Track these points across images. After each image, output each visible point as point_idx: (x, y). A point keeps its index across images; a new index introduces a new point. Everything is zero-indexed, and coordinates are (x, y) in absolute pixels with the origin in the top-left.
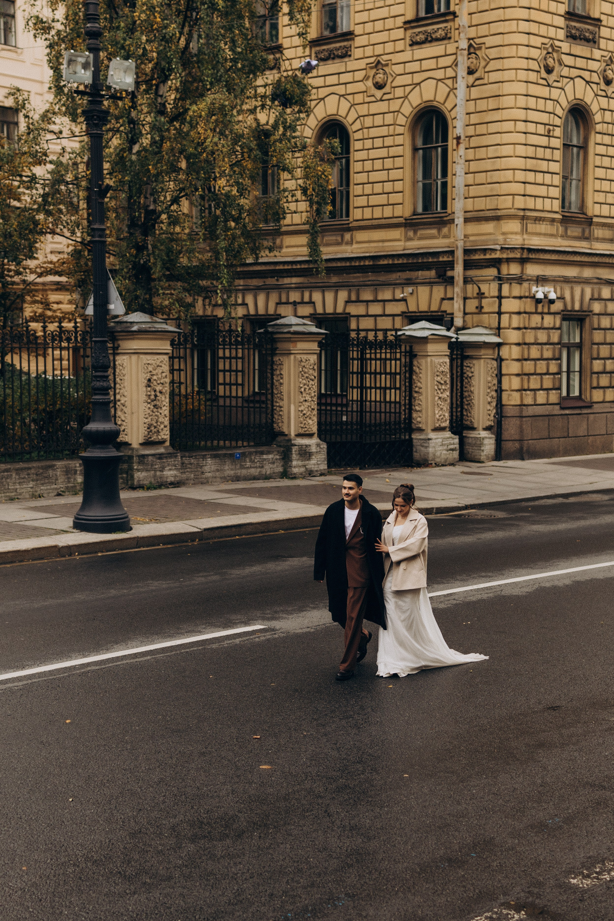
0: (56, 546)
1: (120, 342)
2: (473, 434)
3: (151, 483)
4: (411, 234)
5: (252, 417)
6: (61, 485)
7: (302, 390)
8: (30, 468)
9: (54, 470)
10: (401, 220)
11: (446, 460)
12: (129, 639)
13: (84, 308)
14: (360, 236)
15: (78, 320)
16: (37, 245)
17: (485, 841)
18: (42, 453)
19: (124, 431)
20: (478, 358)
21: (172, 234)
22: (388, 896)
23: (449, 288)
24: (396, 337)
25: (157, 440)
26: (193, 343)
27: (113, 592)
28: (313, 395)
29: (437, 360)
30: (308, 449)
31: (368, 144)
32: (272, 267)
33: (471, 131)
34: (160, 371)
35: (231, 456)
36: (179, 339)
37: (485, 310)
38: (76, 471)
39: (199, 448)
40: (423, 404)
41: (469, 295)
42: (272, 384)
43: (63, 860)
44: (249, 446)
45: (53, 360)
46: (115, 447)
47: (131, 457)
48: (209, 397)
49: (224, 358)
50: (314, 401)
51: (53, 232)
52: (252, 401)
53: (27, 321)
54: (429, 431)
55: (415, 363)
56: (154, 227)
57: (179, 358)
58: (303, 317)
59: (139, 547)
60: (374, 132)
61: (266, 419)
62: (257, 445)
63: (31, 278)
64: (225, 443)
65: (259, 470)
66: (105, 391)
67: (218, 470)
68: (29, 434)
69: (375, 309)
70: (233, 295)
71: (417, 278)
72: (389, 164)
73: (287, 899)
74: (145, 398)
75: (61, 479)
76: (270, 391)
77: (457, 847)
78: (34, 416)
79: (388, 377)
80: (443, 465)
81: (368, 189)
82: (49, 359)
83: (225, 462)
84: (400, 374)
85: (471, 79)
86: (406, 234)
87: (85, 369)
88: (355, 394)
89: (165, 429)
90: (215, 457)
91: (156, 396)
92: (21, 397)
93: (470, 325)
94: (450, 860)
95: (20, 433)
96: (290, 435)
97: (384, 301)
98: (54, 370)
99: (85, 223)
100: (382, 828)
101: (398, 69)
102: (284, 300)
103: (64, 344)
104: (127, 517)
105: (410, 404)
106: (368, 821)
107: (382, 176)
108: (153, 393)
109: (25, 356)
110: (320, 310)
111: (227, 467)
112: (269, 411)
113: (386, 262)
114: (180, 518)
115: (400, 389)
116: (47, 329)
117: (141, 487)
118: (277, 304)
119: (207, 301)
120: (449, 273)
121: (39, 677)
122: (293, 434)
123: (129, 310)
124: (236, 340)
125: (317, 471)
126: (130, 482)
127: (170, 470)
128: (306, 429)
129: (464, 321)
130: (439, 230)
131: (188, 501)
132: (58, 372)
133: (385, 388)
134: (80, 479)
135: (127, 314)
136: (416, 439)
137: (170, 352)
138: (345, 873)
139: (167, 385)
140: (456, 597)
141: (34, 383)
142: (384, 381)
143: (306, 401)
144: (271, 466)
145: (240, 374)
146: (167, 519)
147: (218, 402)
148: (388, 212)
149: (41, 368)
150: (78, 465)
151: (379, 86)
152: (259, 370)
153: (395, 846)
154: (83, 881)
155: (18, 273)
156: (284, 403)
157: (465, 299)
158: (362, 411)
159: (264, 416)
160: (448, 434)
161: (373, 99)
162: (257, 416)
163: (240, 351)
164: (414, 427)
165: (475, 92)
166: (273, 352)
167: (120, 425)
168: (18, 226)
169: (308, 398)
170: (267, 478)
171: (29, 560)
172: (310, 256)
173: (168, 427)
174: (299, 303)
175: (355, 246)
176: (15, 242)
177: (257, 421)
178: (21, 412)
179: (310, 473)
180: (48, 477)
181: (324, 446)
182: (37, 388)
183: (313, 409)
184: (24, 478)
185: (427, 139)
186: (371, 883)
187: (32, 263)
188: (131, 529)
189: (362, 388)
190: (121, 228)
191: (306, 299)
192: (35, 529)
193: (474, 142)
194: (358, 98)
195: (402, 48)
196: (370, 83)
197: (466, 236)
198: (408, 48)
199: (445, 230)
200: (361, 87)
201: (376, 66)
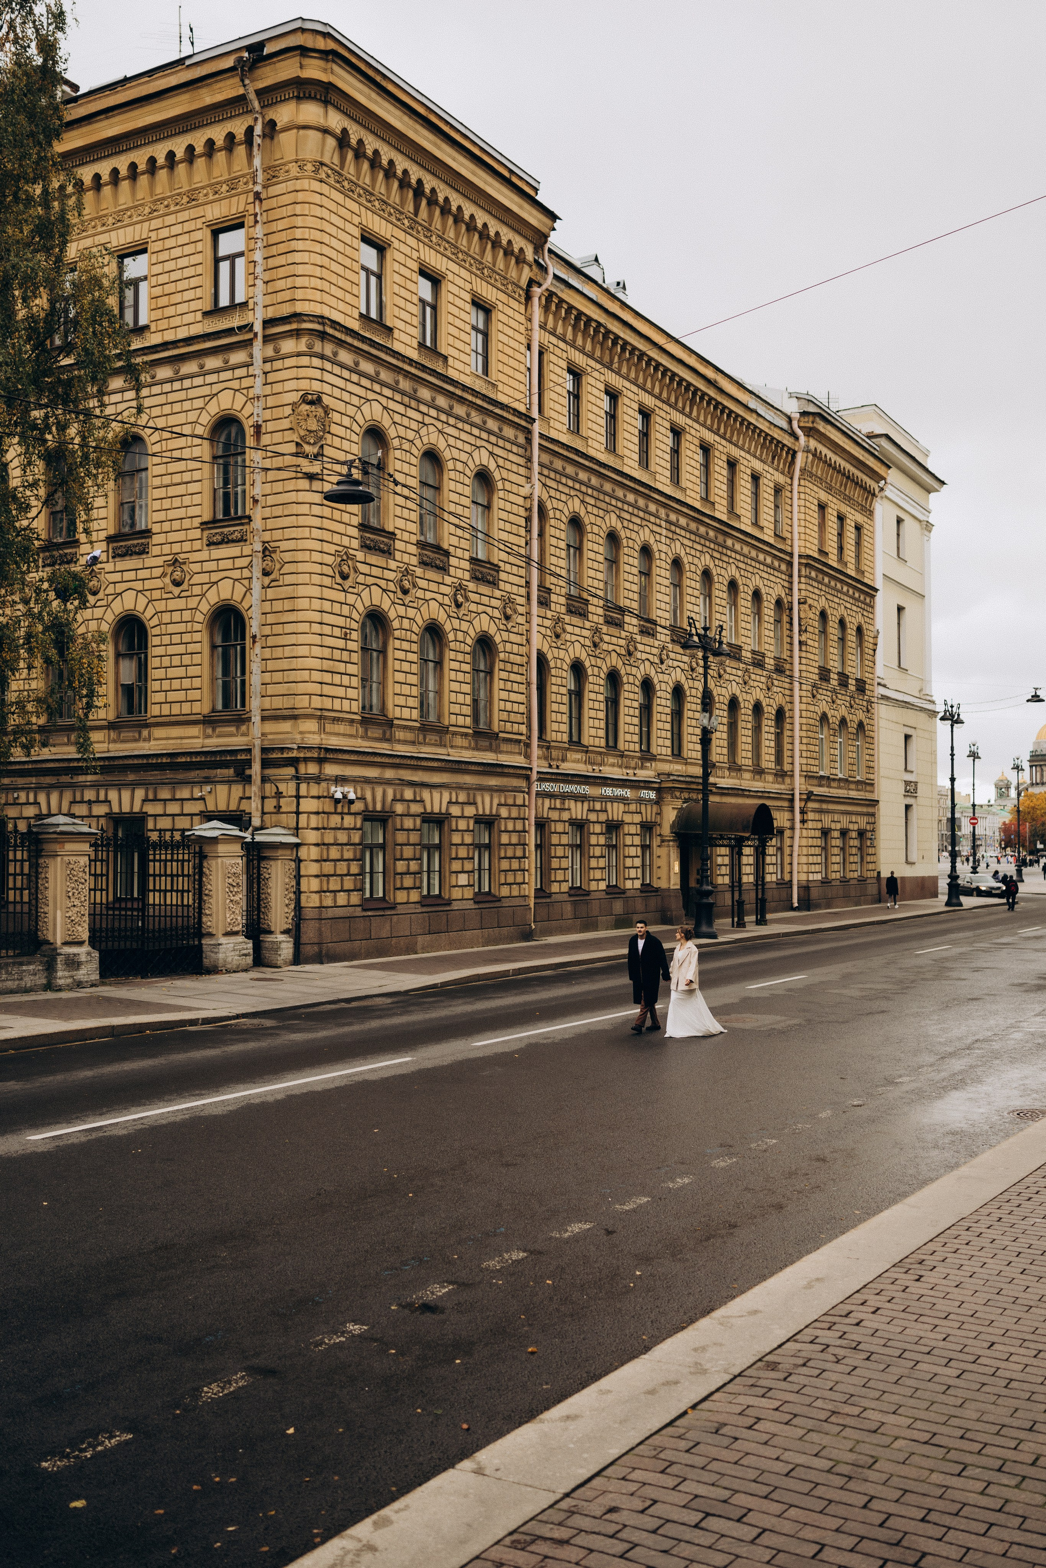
2: (269, 938)
4: (209, 731)
7: (70, 894)
10: (200, 717)
11: (238, 966)
14: (158, 732)
20: (275, 859)
23: (247, 787)
24: (192, 837)
28: (84, 899)
29: (229, 861)
30: (75, 958)
31: (166, 640)
32: (65, 765)
33: (267, 630)
37: (284, 809)
40: (213, 907)
41: (267, 794)
42: (36, 888)
50: (86, 906)
54: (220, 936)
55: (205, 864)
60: (171, 628)
61: (30, 927)
62: (16, 955)
65: (16, 983)
69: (174, 808)
71: (215, 776)
72: (186, 660)
80: (234, 972)
81: (166, 685)
85: (267, 580)
86: (204, 731)
93: (266, 825)
96: (56, 943)
97: (182, 800)
101: (196, 567)
105: (201, 908)
107: (181, 672)
110: (116, 809)
112: (32, 918)
113: (183, 760)
118: (71, 803)
120: (248, 772)
122: (59, 942)
125: (88, 981)
128: (74, 937)
129: (262, 821)
130: (238, 728)
136: (206, 945)
143: (74, 906)
144: (32, 978)
148: (186, 708)
151: (177, 583)
156: (49, 909)
157: (263, 798)
160: (242, 938)
161: (170, 596)
164: (203, 931)
165: (271, 594)
169: (77, 903)
170: (26, 991)
174: (94, 802)
175: (152, 743)
179: (78, 985)
181: (96, 954)
183: (84, 914)
185: (226, 637)
191: (102, 797)
193: (271, 641)
194: (156, 594)
195: (199, 548)
196: (167, 580)
197: (263, 734)
198: (205, 548)
199: (244, 728)
200: (158, 583)
201: (174, 564)
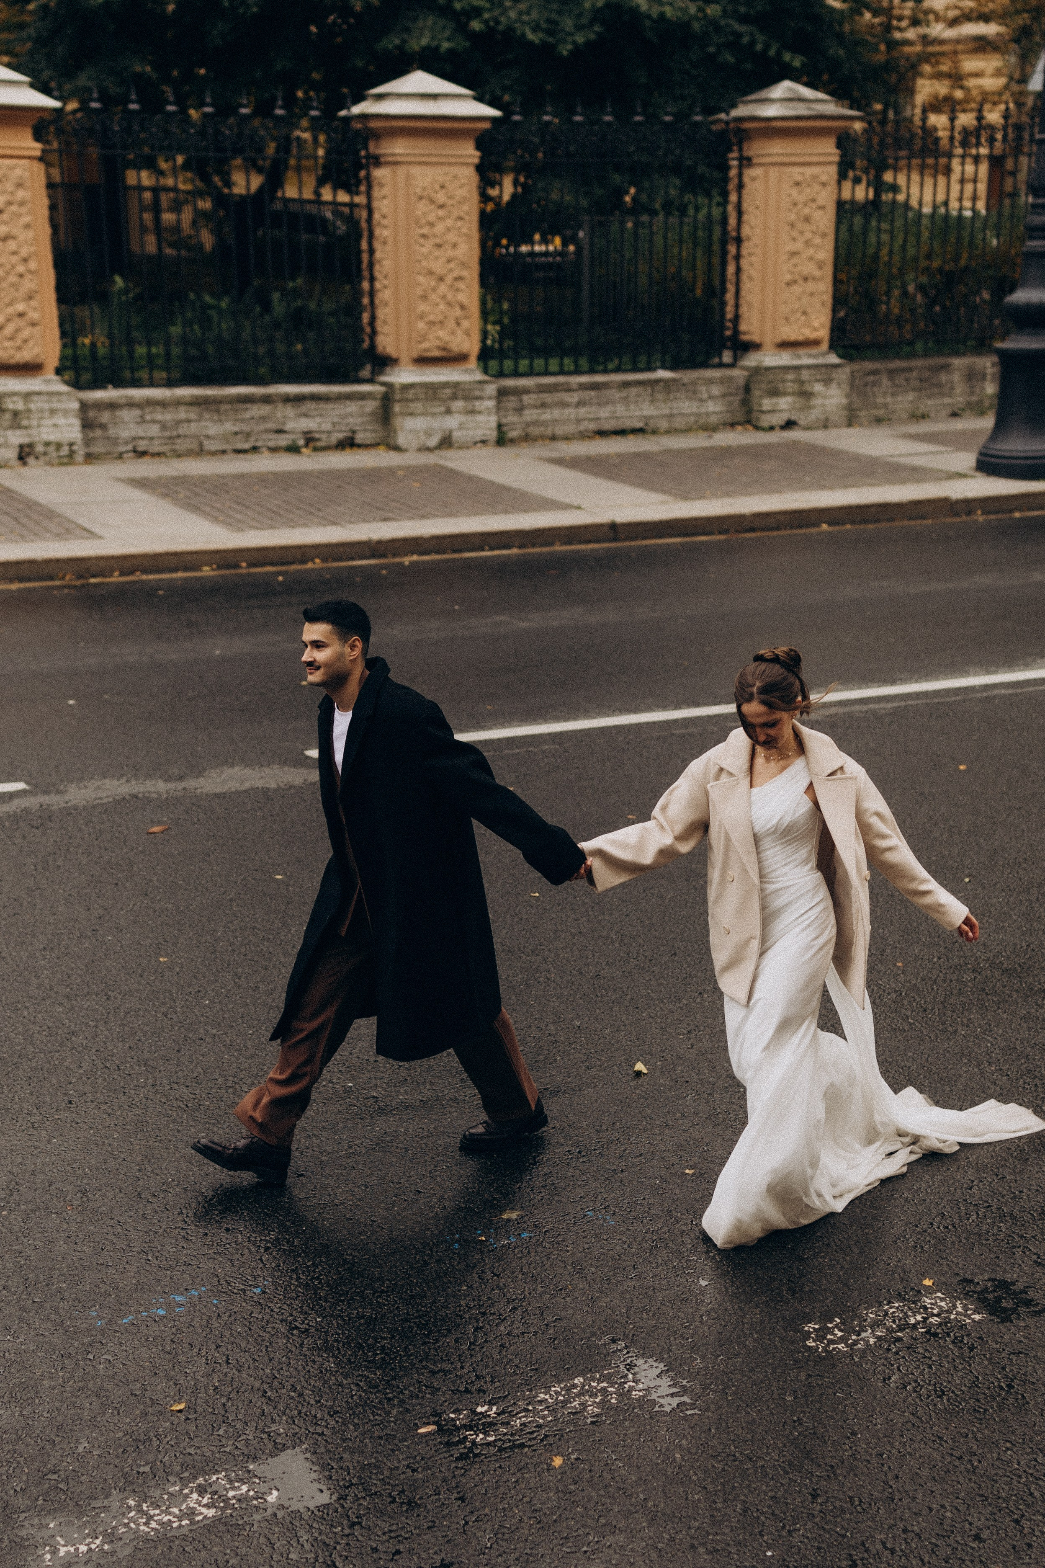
0: (945, 500)
6: (958, 398)
8: (910, 370)
9: (950, 372)
13: (1026, 79)
15: (1012, 104)
18: (932, 344)
27: (1038, 576)
38: (986, 374)
45: (963, 182)
53: (925, 111)
63: (937, 30)
68: (912, 311)
75: (960, 388)
78: (924, 279)
82: (955, 176)
87: (1016, 194)
92: (904, 247)
95: (898, 310)
98: (962, 199)
103: (984, 151)
109: (917, 175)
116: (957, 123)
121: (918, 699)
132: (967, 204)
134: (991, 388)
149: (941, 197)
150: (989, 364)
154: (987, 994)
155: (915, 22)
171: (902, 519)
178: (901, 271)
180: (939, 385)
182: (932, 234)
184: (899, 386)
192: (915, 469)
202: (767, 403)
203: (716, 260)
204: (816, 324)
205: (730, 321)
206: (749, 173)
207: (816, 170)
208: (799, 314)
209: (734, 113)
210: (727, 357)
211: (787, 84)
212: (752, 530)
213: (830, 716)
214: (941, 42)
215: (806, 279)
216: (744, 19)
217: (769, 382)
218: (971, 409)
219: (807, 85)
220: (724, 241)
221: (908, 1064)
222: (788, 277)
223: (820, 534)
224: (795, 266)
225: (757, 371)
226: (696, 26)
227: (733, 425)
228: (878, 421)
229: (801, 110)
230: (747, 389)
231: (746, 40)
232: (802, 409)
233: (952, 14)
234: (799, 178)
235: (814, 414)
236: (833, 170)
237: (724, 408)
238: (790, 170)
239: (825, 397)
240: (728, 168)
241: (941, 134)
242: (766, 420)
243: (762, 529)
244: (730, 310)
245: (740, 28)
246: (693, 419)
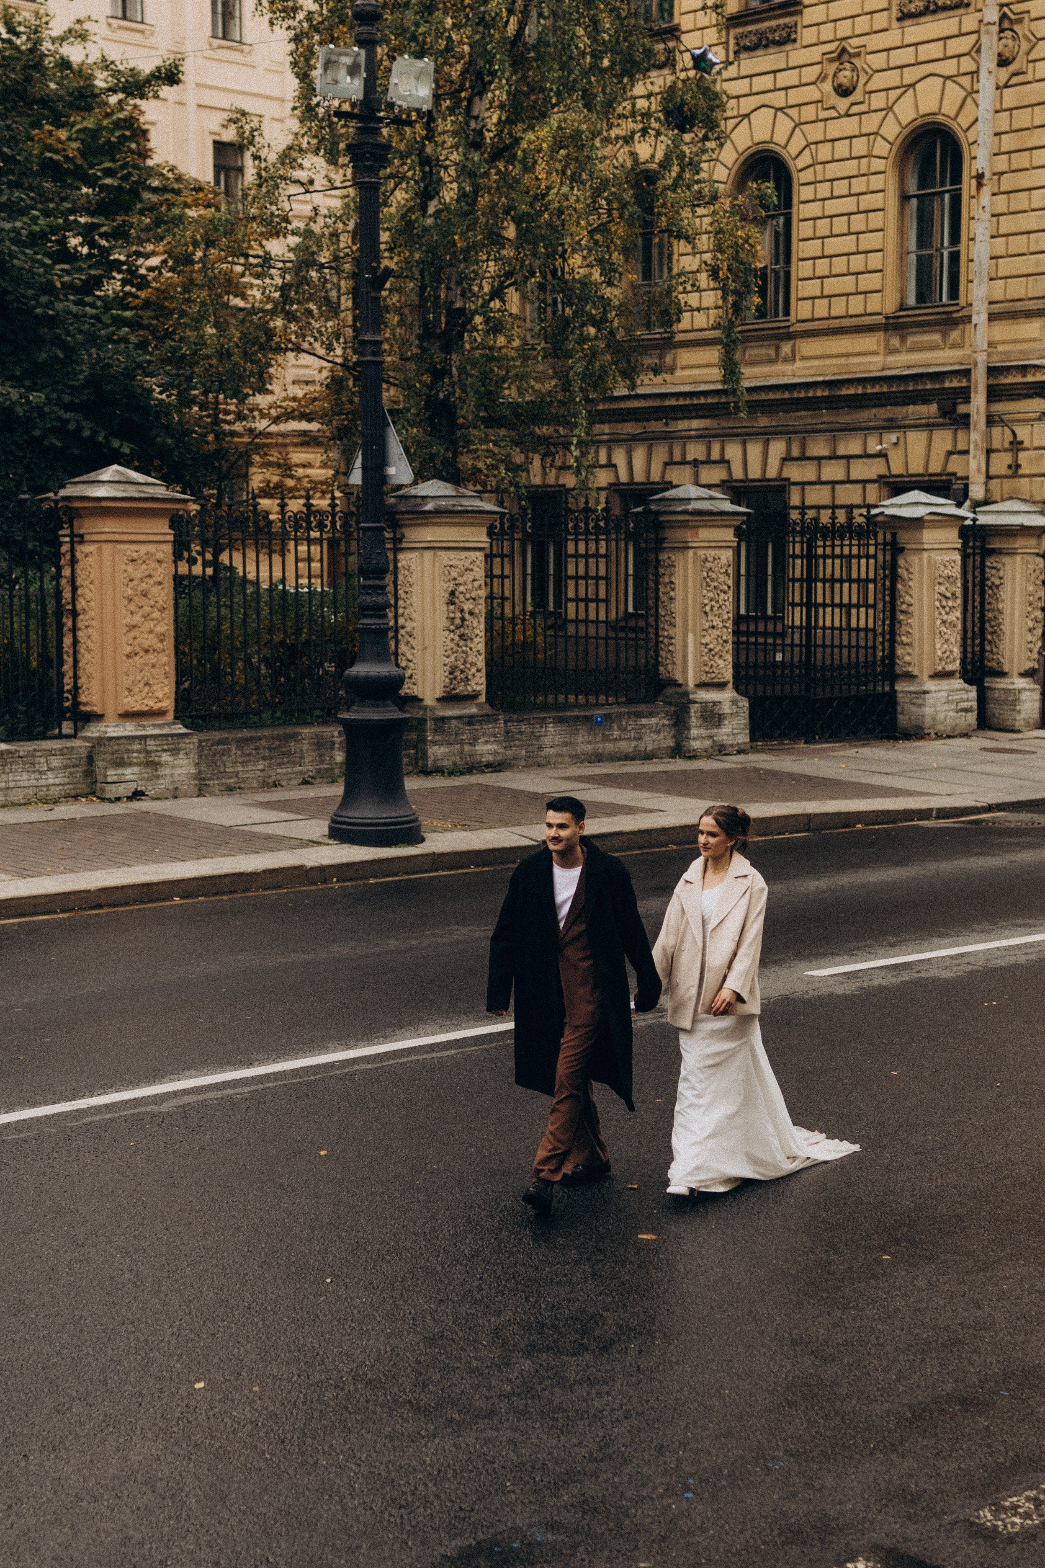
0: (301, 867)
1: (405, 531)
2: (1001, 684)
3: (455, 764)
4: (895, 342)
5: (623, 655)
6: (309, 767)
7: (708, 608)
8: (259, 739)
9: (298, 741)
10: (880, 319)
11: (954, 728)
12: (420, 1020)
13: (347, 474)
14: (808, 347)
15: (338, 494)
16: (272, 370)
17: (1024, 1370)
18: (278, 714)
19: (410, 677)
20: (1012, 553)
21: (491, 348)
22: (858, 1457)
23: (961, 434)
24: (869, 518)
25: (465, 693)
26: (524, 530)
27: (394, 943)
28: (725, 617)
29: (939, 557)
30: (716, 709)
31: (824, 190)
32: (657, 403)
33: (1002, 163)
34: (471, 578)
35: (588, 719)
36: (502, 524)
37: (1023, 471)
38: (333, 743)
39: (535, 707)
40: (915, 631)
41: (996, 445)
42: (657, 598)
43: (318, 1377)
44: (618, 703)
45: (297, 560)
46: (396, 705)
47: (422, 721)
48: (550, 622)
49: (577, 556)
50: (727, 628)
51: (298, 349)
52: (623, 629)
53: (255, 497)
54: (925, 677)
55: (901, 562)
56: (461, 337)
57: (502, 556)
58: (709, 487)
59: (436, 870)
60: (833, 170)
61: (646, 658)
62: (630, 702)
63: (261, 425)
64: (577, 699)
65: (633, 744)
66: (380, 610)
67: (565, 744)
68: (258, 682)
69: (833, 471)
70: (592, 451)
71: (905, 418)
72: (858, 223)
73: (687, 1455)
74: (445, 622)
75: (310, 756)
76: (653, 612)
77: (975, 1379)
78: (266, 652)
79: (855, 586)
80: (949, 737)
81: (822, 267)
82: (290, 558)
83: (578, 730)
84: (874, 581)
85: (1004, 74)
86: (887, 342)
87: (348, 575)
88: (797, 617)
89: (479, 674)
90: (560, 721)
91: (463, 619)
92: (244, 621)
93: (997, 496)
94: (963, 1401)
95: (242, 681)
96: (687, 685)
97: (849, 457)
98: (297, 577)
99: (349, 332)
100: (846, 1344)
101: (877, 61)
102: (677, 457)
103: (315, 534)
104: (416, 820)
105: (893, 633)
106: (822, 1331)
107: (847, 244)
108: (458, 615)
109: (251, 554)
110: (738, 474)
111: (580, 739)
112: (651, 644)
113: (851, 391)
114: (503, 822)
115: (874, 606)
116: (287, 509)
117: (439, 771)
118: (666, 464)
119: (549, 460)
120: (962, 409)
121: (277, 1080)
122: (691, 683)
123: (420, 476)
124: (597, 526)
125: (732, 746)
126: (420, 763)
127: (487, 742)
128: (713, 675)
129: (987, 490)
130: (945, 335)
131: (516, 794)
132: (304, 581)
133: (850, 606)
134: (339, 757)
135: (415, 483)
136: (902, 692)
137: (487, 545)
138: (784, 1416)
139: (482, 601)
140: (972, 959)
141: (265, 597)
142: (848, 593)
143: (713, 627)
144: (654, 736)
145: (602, 583)
146: (481, 823)
147: (566, 630)
148: (856, 305)
149: (277, 574)
150: (336, 734)
151: (844, 92)
152: (635, 576)
153: (868, 1374)
155: (240, 417)
156: (677, 632)
157: (989, 452)
158: (809, 645)
159: (642, 653)
160: (958, 683)
161: (833, 113)
162: (631, 654)
163: (603, 543)
164: (898, 671)
165: (1010, 97)
166: (659, 545)
167: (404, 669)
168: (240, 339)
169: (717, 622)
170: (648, 757)
171: (257, 889)
172: (724, 382)
173: (484, 671)
174: (703, 462)
175: (799, 364)
176: (237, 364)
177: (632, 662)
178: (245, 645)
179: (721, 750)
180: (288, 754)
181: (745, 703)
182: (271, 609)
183: (726, 642)
184: (250, 754)
185: (925, 179)
186: (829, 1433)
187: (262, 401)
188: (423, 840)
189: (810, 605)
190: (408, 341)
191: (716, 454)
192: (268, 837)
193: (1007, 182)
194: (808, 113)
195: (884, 25)
196: (827, 87)
197: (991, 344)
198: (895, 24)
199: (955, 335)
200: (812, 93)
201: (839, 57)
202: (112, 774)
203: (51, 632)
204: (160, 695)
205: (69, 691)
206: (80, 550)
207: (151, 548)
208: (141, 685)
209: (62, 493)
210: (67, 727)
211: (116, 467)
212: (99, 906)
213: (183, 1106)
214: (269, 435)
215: (147, 651)
216: (68, 407)
217: (113, 753)
218: (322, 777)
219: (137, 469)
220: (59, 613)
221: (264, 1510)
222: (129, 649)
223: (171, 906)
224: (135, 638)
225: (100, 741)
226: (20, 411)
227: (76, 797)
228: (230, 790)
229: (132, 492)
230: (90, 759)
231: (72, 426)
232: (149, 779)
233: (273, 412)
234: (135, 555)
235: (163, 784)
236: (169, 548)
237: (66, 780)
238: (124, 547)
239: (173, 767)
240: (61, 544)
241: (272, 517)
242: (112, 791)
243: (109, 906)
244: (68, 680)
245: (67, 416)
246: (31, 791)
